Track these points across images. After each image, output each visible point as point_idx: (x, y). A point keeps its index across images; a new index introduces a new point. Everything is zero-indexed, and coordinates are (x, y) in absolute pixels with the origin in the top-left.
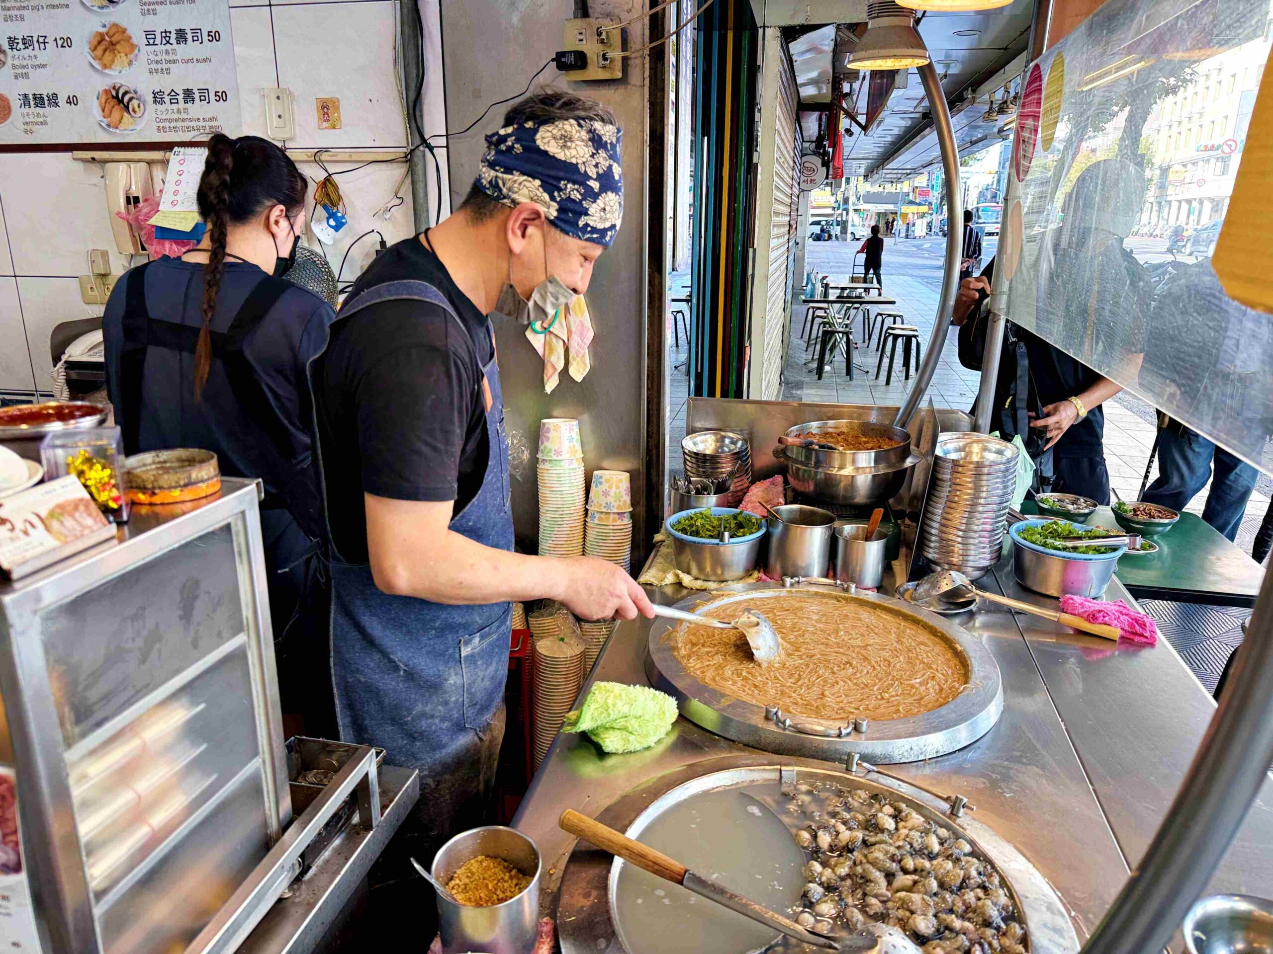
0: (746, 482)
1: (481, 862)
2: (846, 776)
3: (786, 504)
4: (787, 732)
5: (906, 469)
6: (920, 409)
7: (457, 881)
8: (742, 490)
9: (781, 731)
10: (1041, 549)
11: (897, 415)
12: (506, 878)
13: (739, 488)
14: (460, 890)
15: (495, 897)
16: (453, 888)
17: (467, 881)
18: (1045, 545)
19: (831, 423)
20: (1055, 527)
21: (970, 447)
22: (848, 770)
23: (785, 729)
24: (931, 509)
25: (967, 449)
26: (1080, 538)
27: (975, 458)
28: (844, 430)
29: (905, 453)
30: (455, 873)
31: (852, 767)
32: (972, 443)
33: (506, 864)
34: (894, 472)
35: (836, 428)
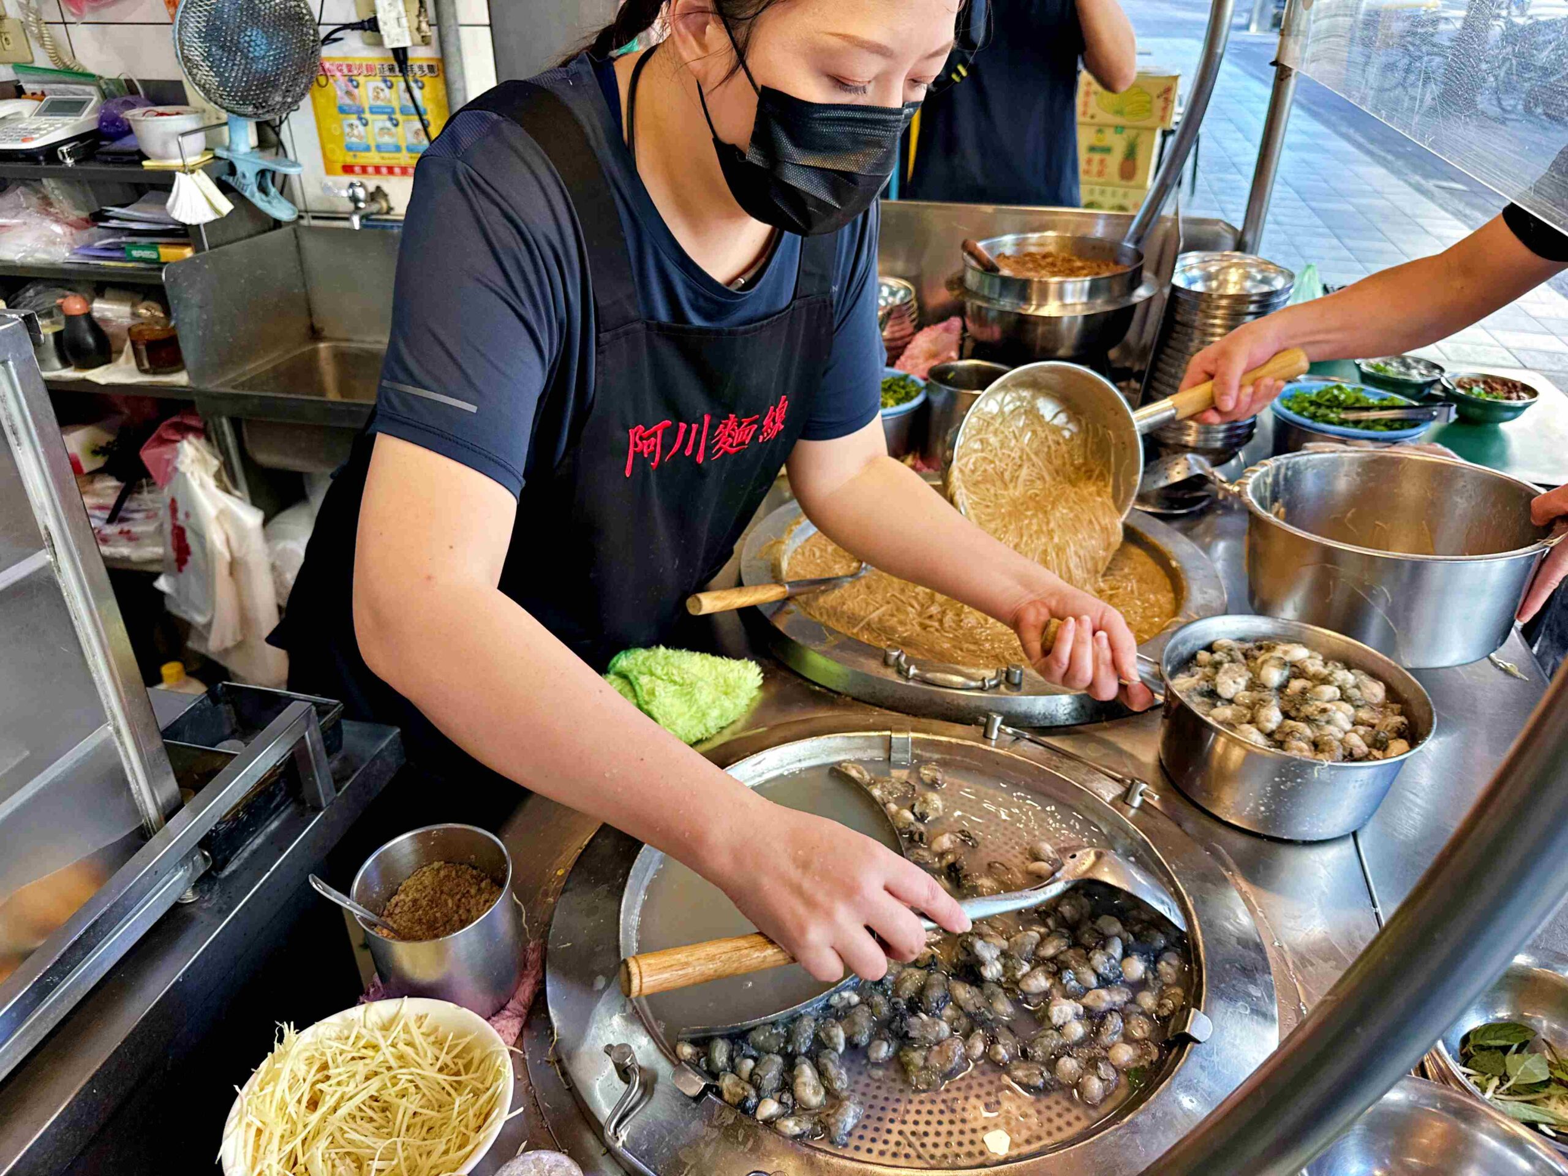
0: (909, 327)
1: (438, 870)
2: (981, 746)
3: (961, 358)
4: (911, 683)
5: (1134, 306)
6: (1164, 217)
7: (402, 897)
8: (902, 338)
9: (904, 683)
10: (1308, 422)
11: (1129, 225)
12: (473, 891)
13: (897, 335)
14: (405, 908)
15: (456, 917)
16: (396, 905)
17: (417, 895)
18: (1313, 417)
19: (1034, 237)
20: (1336, 392)
21: (1227, 273)
22: (986, 736)
23: (907, 679)
24: (1161, 365)
25: (1221, 277)
26: (1368, 409)
27: (1232, 290)
28: (1051, 248)
29: (1134, 280)
30: (400, 885)
31: (992, 733)
32: (1229, 267)
33: (474, 872)
34: (1115, 312)
35: (1042, 245)
